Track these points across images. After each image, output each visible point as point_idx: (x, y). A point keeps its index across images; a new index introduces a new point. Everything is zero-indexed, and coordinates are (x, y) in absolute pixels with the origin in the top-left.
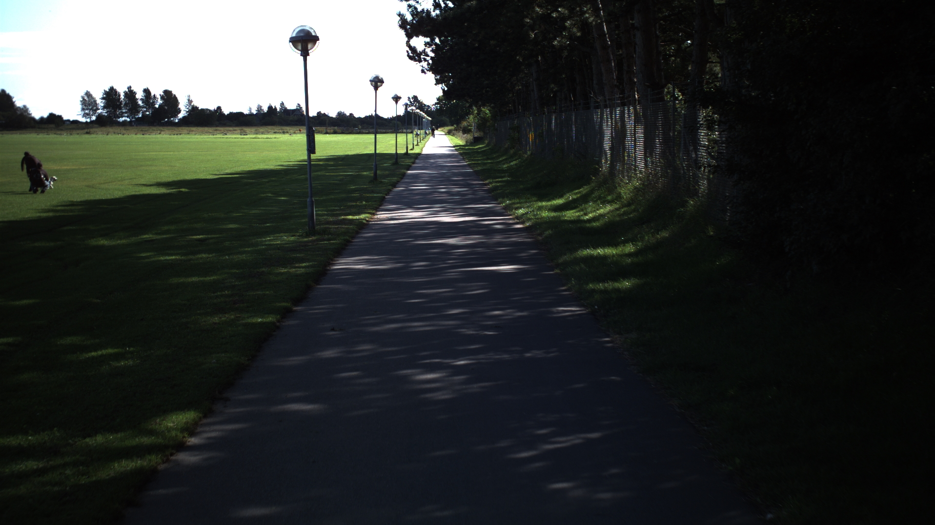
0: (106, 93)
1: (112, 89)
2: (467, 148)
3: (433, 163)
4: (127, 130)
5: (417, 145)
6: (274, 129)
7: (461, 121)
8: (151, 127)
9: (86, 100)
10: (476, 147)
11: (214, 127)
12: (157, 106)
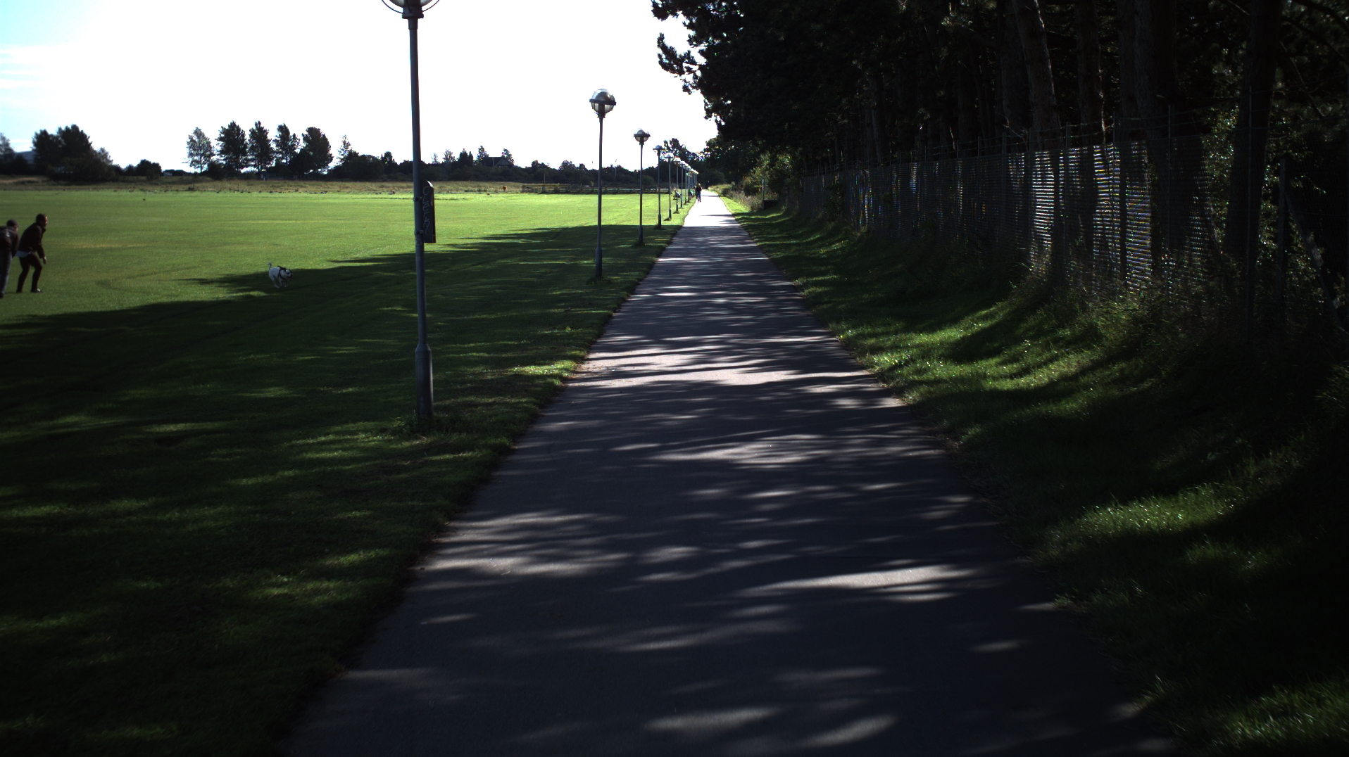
0: (225, 131)
1: (233, 125)
2: (753, 217)
3: (702, 244)
4: (252, 185)
5: (677, 212)
6: (467, 186)
7: (742, 177)
8: (287, 181)
9: (195, 141)
10: (768, 217)
11: (380, 181)
12: (298, 151)
